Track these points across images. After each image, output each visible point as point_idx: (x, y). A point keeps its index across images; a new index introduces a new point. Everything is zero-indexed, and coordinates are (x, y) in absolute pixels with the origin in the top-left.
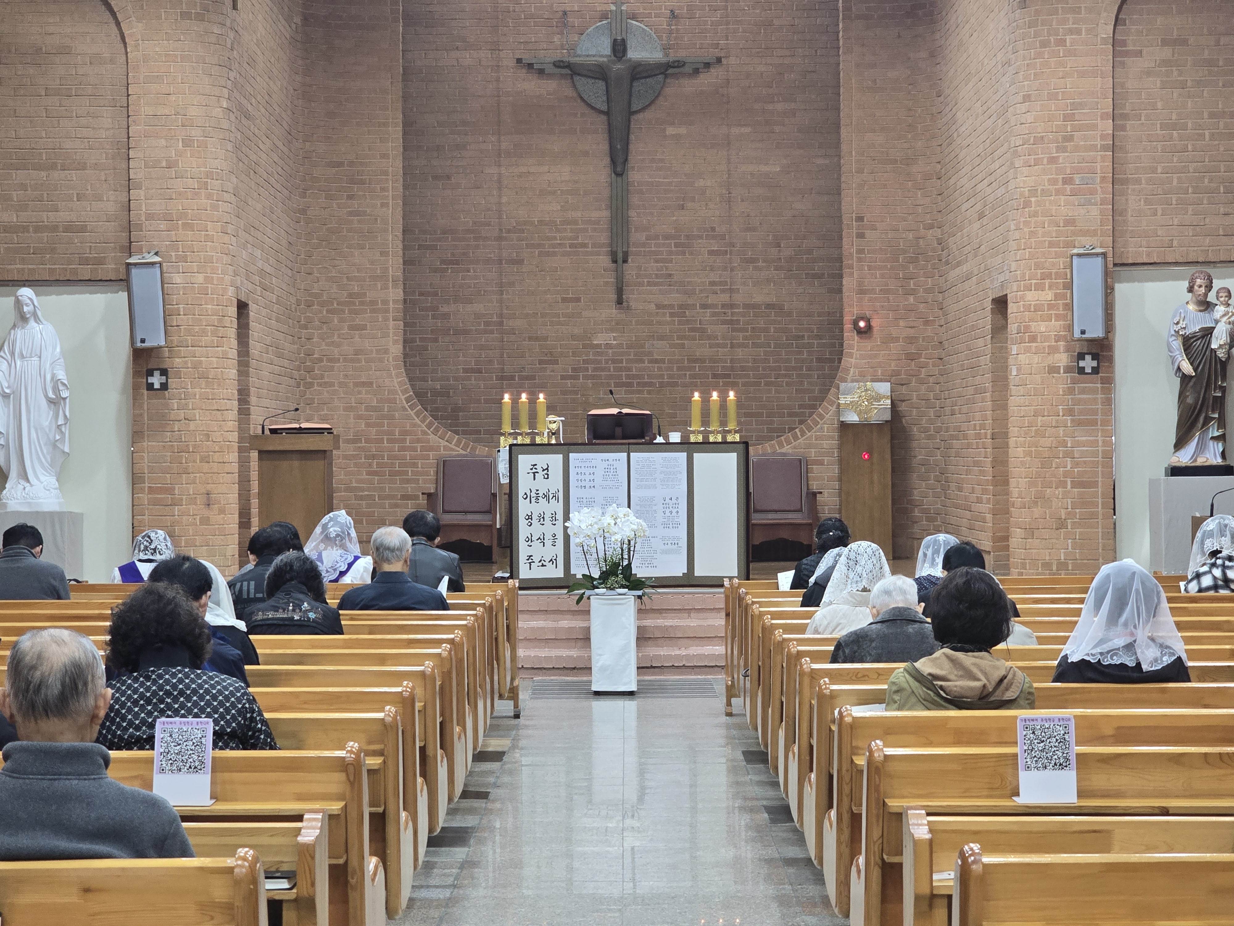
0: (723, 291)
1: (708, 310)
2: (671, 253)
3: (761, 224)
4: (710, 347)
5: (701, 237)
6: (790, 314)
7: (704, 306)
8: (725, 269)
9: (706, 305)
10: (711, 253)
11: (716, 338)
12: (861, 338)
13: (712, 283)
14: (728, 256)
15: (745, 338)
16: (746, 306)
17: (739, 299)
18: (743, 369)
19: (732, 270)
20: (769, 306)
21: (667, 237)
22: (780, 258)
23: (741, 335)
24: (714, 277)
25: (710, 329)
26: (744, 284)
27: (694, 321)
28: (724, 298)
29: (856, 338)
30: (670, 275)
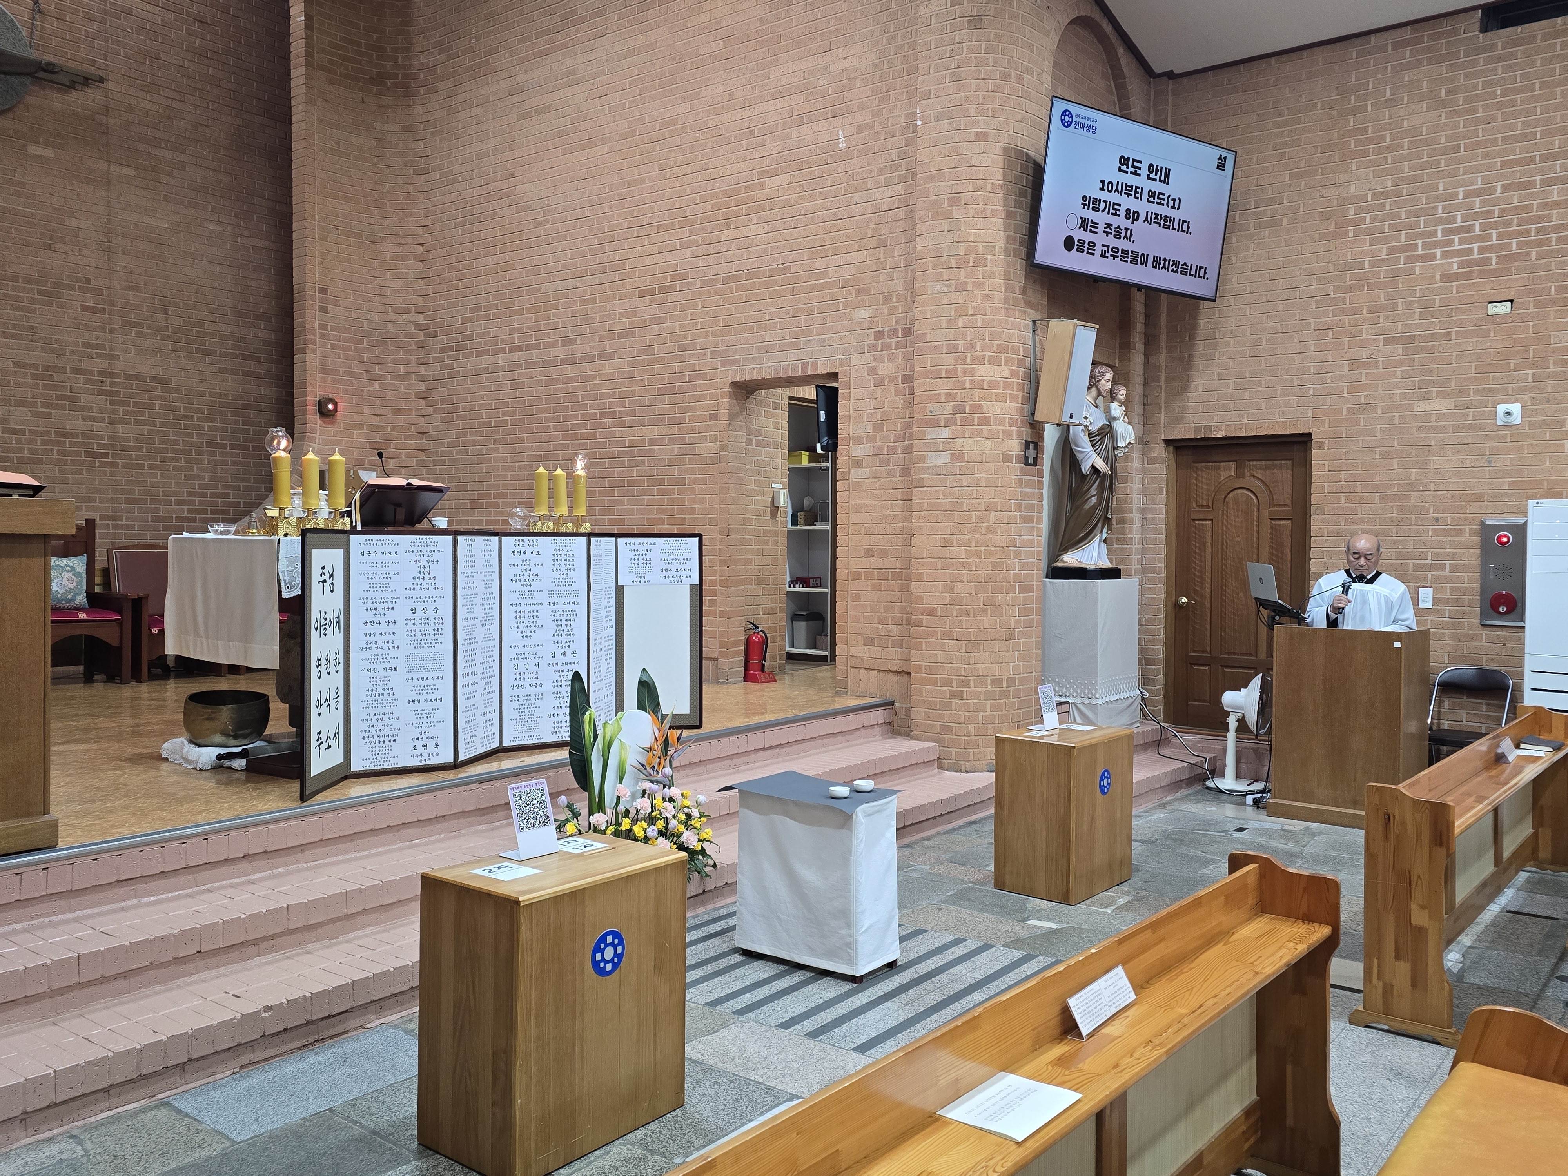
0: (100, 356)
1: (82, 376)
2: (33, 301)
3: (145, 284)
4: (84, 420)
5: (72, 288)
6: (178, 391)
7: (77, 371)
8: (103, 329)
9: (80, 369)
10: (85, 308)
11: (90, 409)
12: (324, 422)
13: (87, 345)
14: (107, 316)
15: (126, 413)
16: (128, 377)
17: (120, 366)
18: (123, 448)
19: (111, 332)
20: (155, 379)
21: (28, 280)
22: (167, 327)
23: (121, 409)
24: (91, 337)
25: (83, 399)
26: (126, 351)
27: (62, 386)
28: (102, 364)
29: (319, 422)
30: (33, 328)
